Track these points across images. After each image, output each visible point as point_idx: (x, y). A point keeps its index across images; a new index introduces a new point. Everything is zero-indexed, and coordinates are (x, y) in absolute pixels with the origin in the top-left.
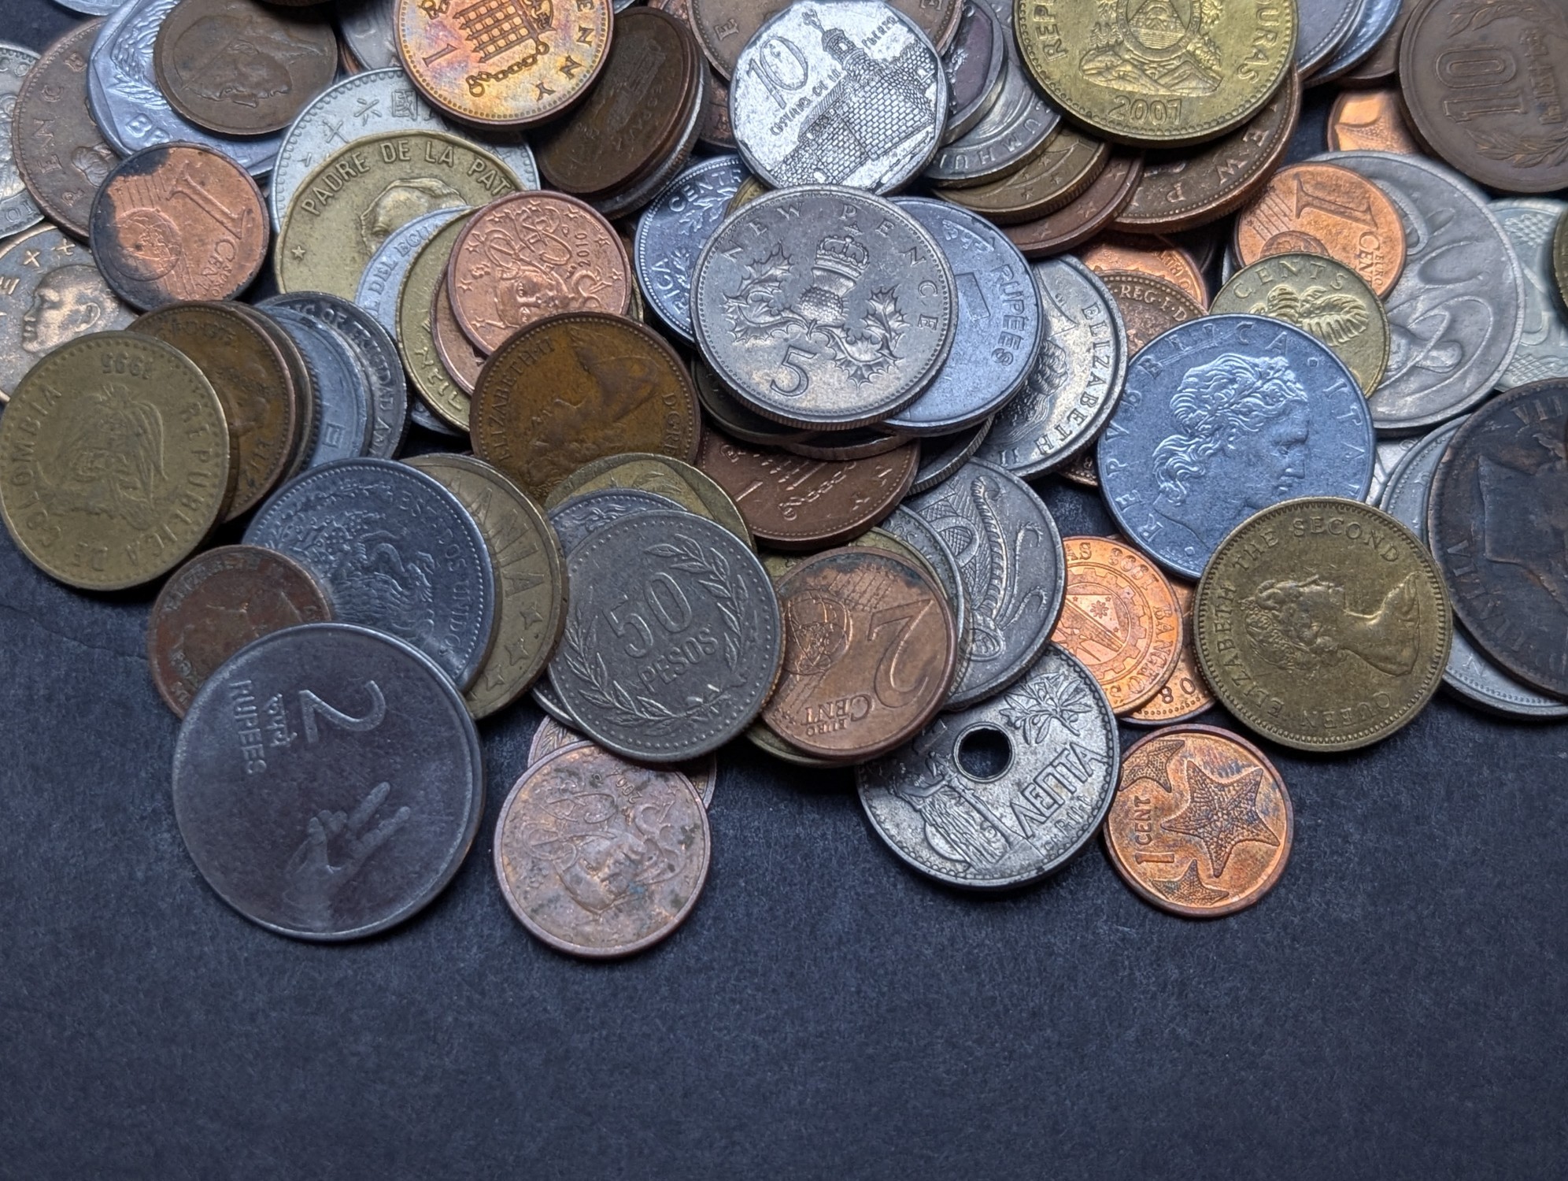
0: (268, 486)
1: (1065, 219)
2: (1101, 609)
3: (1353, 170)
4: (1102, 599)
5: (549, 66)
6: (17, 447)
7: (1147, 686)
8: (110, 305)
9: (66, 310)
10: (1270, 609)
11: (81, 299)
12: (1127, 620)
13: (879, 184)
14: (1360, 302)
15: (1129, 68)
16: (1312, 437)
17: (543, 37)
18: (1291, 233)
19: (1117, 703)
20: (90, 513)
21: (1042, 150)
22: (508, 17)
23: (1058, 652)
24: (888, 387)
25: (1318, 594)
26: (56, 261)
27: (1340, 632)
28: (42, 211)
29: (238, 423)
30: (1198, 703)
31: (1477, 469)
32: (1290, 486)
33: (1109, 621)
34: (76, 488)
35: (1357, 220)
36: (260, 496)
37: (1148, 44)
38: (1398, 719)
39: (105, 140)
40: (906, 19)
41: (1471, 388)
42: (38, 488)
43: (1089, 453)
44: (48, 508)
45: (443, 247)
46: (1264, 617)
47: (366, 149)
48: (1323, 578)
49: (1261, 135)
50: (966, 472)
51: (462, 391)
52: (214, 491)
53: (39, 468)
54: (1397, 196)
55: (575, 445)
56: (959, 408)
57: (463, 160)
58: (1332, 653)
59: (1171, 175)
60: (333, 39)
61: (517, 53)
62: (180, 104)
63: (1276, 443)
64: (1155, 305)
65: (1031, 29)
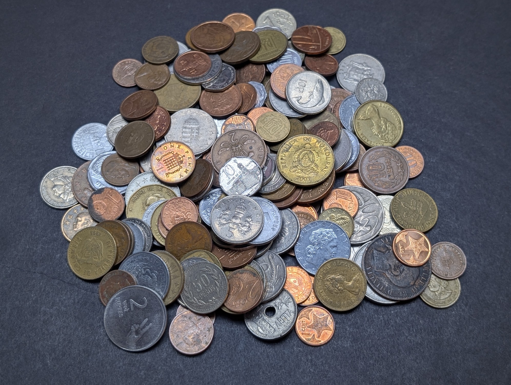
0: (124, 258)
1: (287, 201)
2: (295, 282)
3: (348, 190)
4: (295, 279)
5: (182, 171)
6: (72, 250)
7: (305, 298)
8: (92, 221)
9: (82, 222)
10: (329, 281)
11: (85, 220)
12: (300, 284)
13: (249, 194)
14: (348, 218)
15: (300, 170)
16: (338, 245)
17: (181, 165)
18: (335, 203)
19: (298, 301)
20: (87, 264)
21: (283, 187)
22: (174, 161)
23: (285, 290)
24: (250, 236)
25: (339, 278)
26: (80, 212)
27: (344, 286)
28: (78, 201)
29: (118, 245)
30: (315, 301)
31: (373, 252)
32: (334, 256)
33: (297, 284)
34: (85, 259)
35: (349, 200)
36: (122, 260)
37: (304, 165)
38: (356, 304)
39: (91, 187)
40: (254, 161)
41: (372, 234)
42: (77, 259)
43: (292, 249)
44: (79, 263)
45: (160, 208)
46: (328, 283)
47: (145, 188)
48: (340, 275)
49: (327, 184)
50: (267, 253)
51: (164, 238)
52: (113, 259)
53: (77, 254)
54: (358, 195)
55: (186, 248)
56: (264, 240)
57: (165, 190)
58: (342, 290)
59: (309, 192)
60: (138, 165)
61: (176, 168)
62: (107, 179)
63: (331, 247)
64: (306, 218)
65: (280, 163)
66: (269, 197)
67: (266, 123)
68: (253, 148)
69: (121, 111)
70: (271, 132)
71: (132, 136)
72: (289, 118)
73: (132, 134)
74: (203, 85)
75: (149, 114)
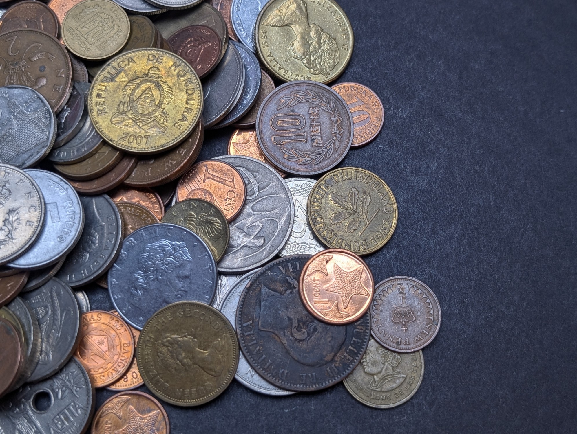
1: (103, 180)
2: (101, 343)
3: (229, 164)
4: (103, 337)
7: (116, 376)
10: (167, 346)
12: (111, 347)
13: (24, 164)
14: (219, 221)
15: (131, 121)
16: (192, 276)
18: (200, 189)
21: (96, 151)
23: (75, 362)
24: (8, 251)
25: (186, 341)
27: (193, 358)
30: (138, 382)
31: (260, 291)
32: (182, 295)
33: (104, 347)
35: (227, 185)
37: (140, 112)
38: (213, 395)
40: (42, 97)
41: (265, 255)
43: (104, 276)
46: (164, 350)
48: (189, 335)
49: (183, 151)
50: (50, 283)
54: (249, 175)
56: (39, 260)
58: (189, 366)
59: (149, 164)
63: (178, 277)
64: (139, 217)
65: (94, 102)
66: (67, 170)
67: (83, 20)
68: (47, 70)
70: (90, 39)
72: (130, 13)
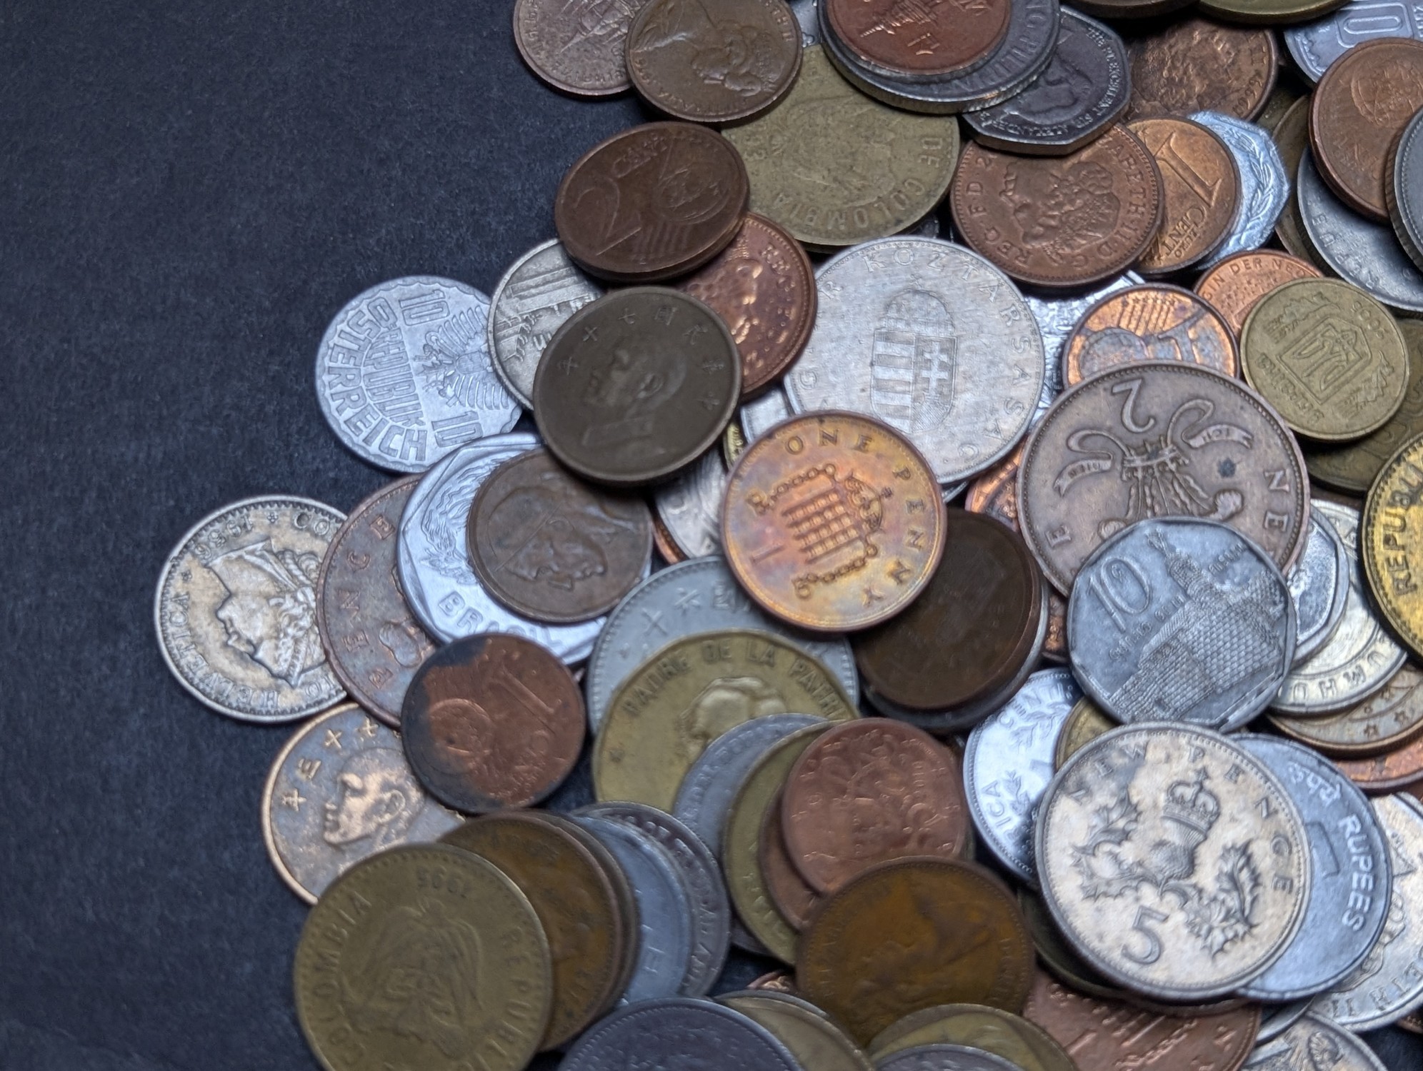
0: (588, 1018)
5: (879, 570)
6: (320, 955)
8: (415, 795)
9: (369, 799)
11: (386, 786)
13: (1224, 721)
17: (873, 539)
20: (398, 1033)
21: (1386, 686)
22: (837, 519)
24: (1244, 957)
26: (358, 743)
28: (345, 688)
29: (557, 948)
34: (384, 1006)
36: (578, 1029)
39: (417, 622)
42: (343, 1002)
44: (353, 1025)
45: (776, 771)
47: (691, 649)
50: (1302, 1030)
51: (788, 924)
52: (533, 1026)
53: (345, 981)
55: (903, 987)
57: (786, 661)
60: (648, 516)
61: (848, 555)
62: (496, 585)
65: (1380, 559)
66: (1312, 731)
67: (1291, 336)
68: (1242, 471)
69: (562, 225)
70: (1317, 384)
71: (624, 368)
72: (1399, 314)
73: (625, 357)
74: (968, 118)
75: (707, 256)
